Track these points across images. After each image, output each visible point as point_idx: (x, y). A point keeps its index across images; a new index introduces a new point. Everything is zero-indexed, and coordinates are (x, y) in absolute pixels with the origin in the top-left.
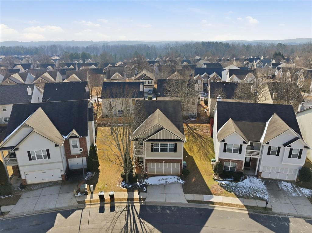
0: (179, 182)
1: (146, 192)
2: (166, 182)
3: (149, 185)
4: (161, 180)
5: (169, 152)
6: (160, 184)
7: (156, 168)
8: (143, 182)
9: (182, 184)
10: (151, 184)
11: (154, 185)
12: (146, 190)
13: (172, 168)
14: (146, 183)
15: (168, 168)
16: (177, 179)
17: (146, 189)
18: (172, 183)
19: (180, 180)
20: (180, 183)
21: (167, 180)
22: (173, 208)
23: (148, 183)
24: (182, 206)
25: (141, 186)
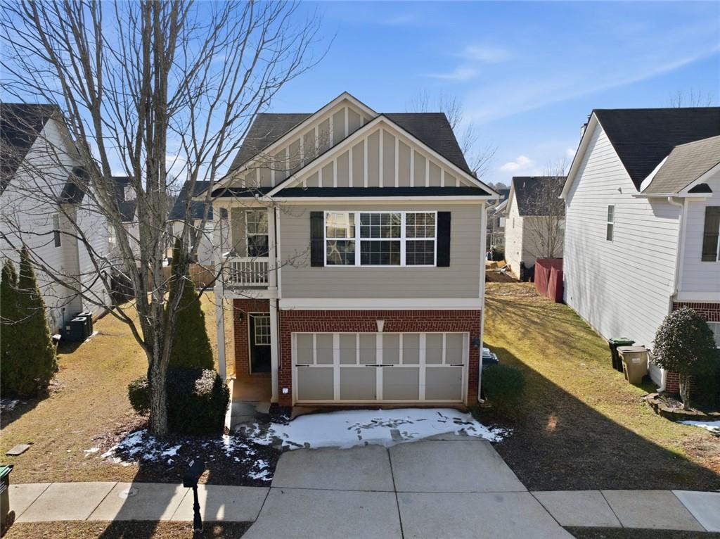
0: (471, 433)
1: (268, 484)
2: (396, 434)
3: (292, 447)
4: (367, 427)
5: (407, 263)
6: (362, 443)
7: (337, 366)
8: (258, 436)
9: (494, 443)
10: (307, 445)
11: (321, 449)
12: (265, 473)
13: (422, 366)
14: (277, 441)
15: (401, 365)
16: (457, 421)
17: (271, 469)
18: (432, 439)
19: (477, 425)
20: (480, 439)
21: (401, 429)
23: (285, 439)
25: (240, 453)
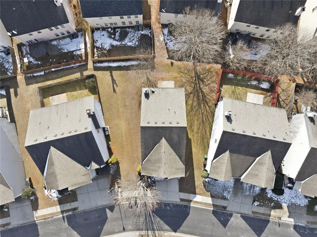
3: (156, 181)
17: (155, 186)
22: (171, 205)
24: (177, 203)
